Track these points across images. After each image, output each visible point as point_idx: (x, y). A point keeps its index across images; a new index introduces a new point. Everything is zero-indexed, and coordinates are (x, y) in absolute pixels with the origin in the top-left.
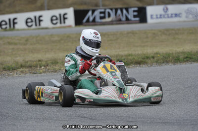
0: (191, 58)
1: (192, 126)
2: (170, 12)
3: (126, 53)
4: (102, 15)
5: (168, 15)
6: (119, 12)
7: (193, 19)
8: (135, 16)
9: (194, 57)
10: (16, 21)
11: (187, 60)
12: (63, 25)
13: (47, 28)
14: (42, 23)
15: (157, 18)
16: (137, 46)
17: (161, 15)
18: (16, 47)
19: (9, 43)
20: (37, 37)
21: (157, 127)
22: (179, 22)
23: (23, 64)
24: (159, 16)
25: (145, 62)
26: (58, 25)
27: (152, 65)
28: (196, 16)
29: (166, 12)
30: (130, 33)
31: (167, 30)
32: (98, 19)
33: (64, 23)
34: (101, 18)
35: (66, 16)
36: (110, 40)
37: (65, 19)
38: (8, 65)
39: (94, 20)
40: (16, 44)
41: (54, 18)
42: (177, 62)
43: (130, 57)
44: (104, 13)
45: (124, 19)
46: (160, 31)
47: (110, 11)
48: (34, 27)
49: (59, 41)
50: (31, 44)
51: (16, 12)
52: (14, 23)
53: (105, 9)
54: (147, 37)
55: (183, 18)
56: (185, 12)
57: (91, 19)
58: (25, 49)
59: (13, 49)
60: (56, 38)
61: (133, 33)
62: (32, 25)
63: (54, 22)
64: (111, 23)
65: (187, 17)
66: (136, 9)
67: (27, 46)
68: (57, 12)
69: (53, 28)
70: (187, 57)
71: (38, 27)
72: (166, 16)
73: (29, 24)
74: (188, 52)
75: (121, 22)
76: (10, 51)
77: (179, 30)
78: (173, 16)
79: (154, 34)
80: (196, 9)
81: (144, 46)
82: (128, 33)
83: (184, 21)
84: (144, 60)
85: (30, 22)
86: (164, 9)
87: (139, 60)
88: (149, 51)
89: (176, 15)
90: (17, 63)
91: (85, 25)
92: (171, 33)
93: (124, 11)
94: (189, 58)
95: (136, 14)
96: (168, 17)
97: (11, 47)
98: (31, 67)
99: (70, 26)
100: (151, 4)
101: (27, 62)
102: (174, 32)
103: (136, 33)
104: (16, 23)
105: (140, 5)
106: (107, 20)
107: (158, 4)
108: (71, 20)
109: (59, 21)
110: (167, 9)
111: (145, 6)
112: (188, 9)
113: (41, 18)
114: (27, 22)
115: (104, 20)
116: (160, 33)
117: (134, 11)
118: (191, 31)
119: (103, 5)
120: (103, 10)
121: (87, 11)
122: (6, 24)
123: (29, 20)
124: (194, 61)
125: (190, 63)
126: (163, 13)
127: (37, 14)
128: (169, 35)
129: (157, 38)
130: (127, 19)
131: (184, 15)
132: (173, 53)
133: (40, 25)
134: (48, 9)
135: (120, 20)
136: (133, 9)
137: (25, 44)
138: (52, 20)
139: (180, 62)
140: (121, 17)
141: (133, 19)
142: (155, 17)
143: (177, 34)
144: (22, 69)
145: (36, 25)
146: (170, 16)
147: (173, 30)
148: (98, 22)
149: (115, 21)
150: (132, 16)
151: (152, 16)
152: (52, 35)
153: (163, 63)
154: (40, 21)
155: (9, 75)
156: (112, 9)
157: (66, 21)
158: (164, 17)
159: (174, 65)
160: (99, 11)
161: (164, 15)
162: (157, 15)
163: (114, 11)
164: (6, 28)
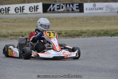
0: (107, 34)
1: (106, 73)
2: (97, 7)
3: (71, 29)
4: (58, 7)
5: (96, 8)
6: (68, 6)
7: (110, 11)
8: (77, 9)
9: (109, 33)
10: (9, 9)
11: (105, 35)
12: (36, 12)
13: (26, 14)
14: (24, 11)
15: (89, 10)
16: (77, 26)
17: (91, 8)
18: (8, 24)
19: (5, 22)
20: (21, 19)
21: (86, 72)
22: (102, 12)
23: (12, 34)
24: (90, 9)
25: (81, 35)
26: (33, 12)
27: (85, 37)
28: (111, 10)
29: (95, 7)
30: (74, 18)
31: (95, 17)
32: (56, 10)
33: (37, 11)
34: (58, 9)
35: (38, 7)
36: (62, 22)
37: (37, 8)
38: (3, 34)
39: (54, 10)
40: (8, 22)
41: (31, 8)
42: (99, 36)
43: (72, 32)
44: (59, 6)
45: (71, 10)
46: (91, 17)
47: (63, 5)
48: (19, 13)
49: (33, 21)
50: (17, 23)
51: (10, 4)
52: (8, 10)
53: (60, 4)
54: (83, 21)
55: (104, 10)
56: (106, 7)
57: (52, 9)
58: (14, 26)
59: (7, 25)
60: (32, 20)
61: (75, 18)
62: (18, 12)
63: (31, 10)
64: (63, 12)
65: (106, 10)
66: (78, 4)
67: (15, 24)
68: (33, 5)
69: (30, 14)
70: (105, 33)
71: (22, 13)
72: (94, 9)
73: (17, 11)
74: (106, 30)
75: (69, 12)
76: (5, 26)
77: (101, 17)
78: (99, 9)
79: (87, 19)
80: (112, 6)
81: (81, 26)
82: (72, 18)
83: (105, 12)
84: (80, 34)
85: (17, 10)
86: (93, 5)
87: (78, 34)
88: (84, 29)
89: (100, 9)
90: (9, 33)
91: (49, 13)
92: (97, 19)
93: (71, 6)
94: (106, 33)
95: (77, 7)
96: (96, 10)
97: (6, 24)
98: (16, 36)
99: (40, 13)
100: (86, 2)
101: (14, 33)
102: (98, 18)
103: (77, 18)
104: (10, 10)
105: (80, 2)
106: (61, 10)
107: (90, 2)
108: (40, 9)
109: (34, 10)
110: (95, 5)
111: (83, 3)
112: (107, 6)
113: (24, 8)
114: (15, 10)
115: (59, 10)
116: (90, 19)
117: (77, 6)
118: (108, 18)
119: (59, 2)
120: (59, 5)
121: (50, 5)
122: (4, 10)
123: (17, 9)
124: (109, 36)
125: (106, 36)
126: (93, 7)
127: (22, 5)
128: (96, 20)
129: (89, 21)
130: (72, 10)
131: (105, 9)
132: (97, 31)
133: (23, 12)
134: (28, 3)
135: (69, 10)
136: (76, 4)
137: (14, 23)
138: (30, 9)
139: (101, 36)
140: (69, 9)
141: (76, 10)
142: (88, 9)
143: (100, 19)
144: (11, 37)
145: (21, 12)
146: (97, 9)
147: (98, 17)
148: (56, 11)
149: (65, 11)
150: (75, 8)
151: (86, 9)
152: (29, 18)
153: (92, 36)
154: (23, 9)
155: (4, 40)
156: (64, 4)
157: (38, 10)
158: (93, 10)
159: (98, 37)
160: (57, 5)
161: (93, 9)
162: (89, 8)
163: (65, 5)
164: (4, 13)
